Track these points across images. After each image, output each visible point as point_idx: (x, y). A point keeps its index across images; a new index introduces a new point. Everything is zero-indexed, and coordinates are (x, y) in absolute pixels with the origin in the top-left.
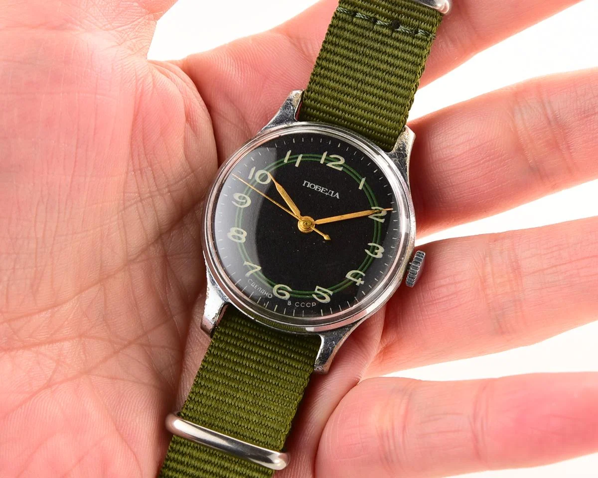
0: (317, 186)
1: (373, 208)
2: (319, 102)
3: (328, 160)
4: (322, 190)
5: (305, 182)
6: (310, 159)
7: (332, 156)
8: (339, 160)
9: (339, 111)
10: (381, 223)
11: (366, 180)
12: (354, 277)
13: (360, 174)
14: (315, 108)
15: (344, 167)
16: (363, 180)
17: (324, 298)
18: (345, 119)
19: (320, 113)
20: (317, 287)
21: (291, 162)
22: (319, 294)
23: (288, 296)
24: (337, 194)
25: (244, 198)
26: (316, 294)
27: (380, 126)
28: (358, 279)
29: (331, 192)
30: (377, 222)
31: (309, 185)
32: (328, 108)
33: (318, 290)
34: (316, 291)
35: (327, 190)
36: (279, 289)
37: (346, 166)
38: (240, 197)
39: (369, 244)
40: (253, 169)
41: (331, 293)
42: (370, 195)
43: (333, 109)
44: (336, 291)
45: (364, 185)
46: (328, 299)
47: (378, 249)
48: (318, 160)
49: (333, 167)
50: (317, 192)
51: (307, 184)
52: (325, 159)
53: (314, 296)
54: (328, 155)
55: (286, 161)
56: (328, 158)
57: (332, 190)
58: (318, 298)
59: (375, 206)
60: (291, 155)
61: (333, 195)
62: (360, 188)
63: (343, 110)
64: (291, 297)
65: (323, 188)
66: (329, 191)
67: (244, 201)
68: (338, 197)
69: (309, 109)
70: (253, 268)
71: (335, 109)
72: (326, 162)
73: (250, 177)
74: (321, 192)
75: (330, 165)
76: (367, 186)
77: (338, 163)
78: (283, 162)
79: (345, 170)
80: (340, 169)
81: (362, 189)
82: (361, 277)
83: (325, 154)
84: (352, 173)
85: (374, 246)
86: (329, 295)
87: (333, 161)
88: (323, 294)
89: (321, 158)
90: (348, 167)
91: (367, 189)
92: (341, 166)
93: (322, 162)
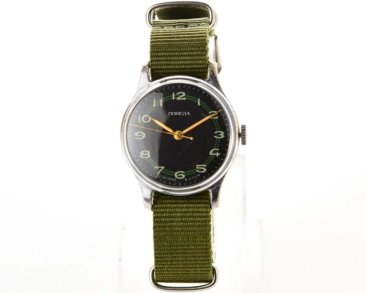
0: (176, 113)
1: (210, 113)
2: (159, 65)
3: (176, 97)
4: (179, 114)
5: (169, 113)
6: (167, 100)
7: (178, 94)
8: (182, 94)
9: (172, 66)
10: (217, 119)
11: (200, 100)
12: (214, 153)
13: (196, 98)
14: (158, 69)
15: (186, 97)
16: (199, 100)
17: (203, 170)
18: (176, 69)
19: (162, 71)
20: (197, 166)
21: (157, 105)
22: (199, 169)
23: (184, 176)
24: (188, 113)
25: (141, 134)
26: (198, 169)
27: (196, 66)
28: (216, 153)
29: (185, 113)
30: (215, 119)
31: (172, 114)
32: (165, 67)
33: (198, 167)
34: (197, 168)
35: (182, 112)
36: (178, 174)
37: (187, 96)
38: (138, 134)
39: (215, 133)
40: (140, 117)
41: (205, 166)
42: (206, 107)
43: (168, 66)
44: (207, 164)
45: (200, 103)
46: (205, 170)
47: (220, 133)
48: (171, 98)
49: (181, 99)
50: (178, 116)
51: (170, 114)
52: (175, 97)
53: (198, 171)
54: (175, 94)
55: (155, 106)
56: (176, 95)
57: (185, 112)
58: (200, 171)
59: (210, 111)
60: (156, 101)
61: (186, 114)
62: (199, 105)
63: (174, 65)
64: (185, 176)
65: (180, 112)
66: (183, 113)
67: (142, 135)
68: (189, 114)
69: (155, 71)
70: (160, 169)
71: (169, 66)
72: (175, 98)
73: (139, 122)
74: (180, 114)
75: (178, 99)
76: (202, 102)
77: (182, 96)
78: (153, 107)
79: (188, 98)
80: (185, 99)
81: (200, 105)
82: (218, 151)
83: (174, 94)
84: (192, 98)
85: (218, 133)
86: (205, 167)
87: (179, 96)
88: (202, 168)
89: (172, 97)
90: (188, 96)
91: (202, 104)
92: (184, 97)
93: (174, 99)
